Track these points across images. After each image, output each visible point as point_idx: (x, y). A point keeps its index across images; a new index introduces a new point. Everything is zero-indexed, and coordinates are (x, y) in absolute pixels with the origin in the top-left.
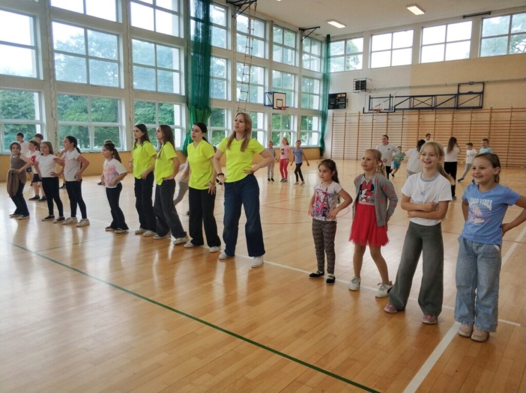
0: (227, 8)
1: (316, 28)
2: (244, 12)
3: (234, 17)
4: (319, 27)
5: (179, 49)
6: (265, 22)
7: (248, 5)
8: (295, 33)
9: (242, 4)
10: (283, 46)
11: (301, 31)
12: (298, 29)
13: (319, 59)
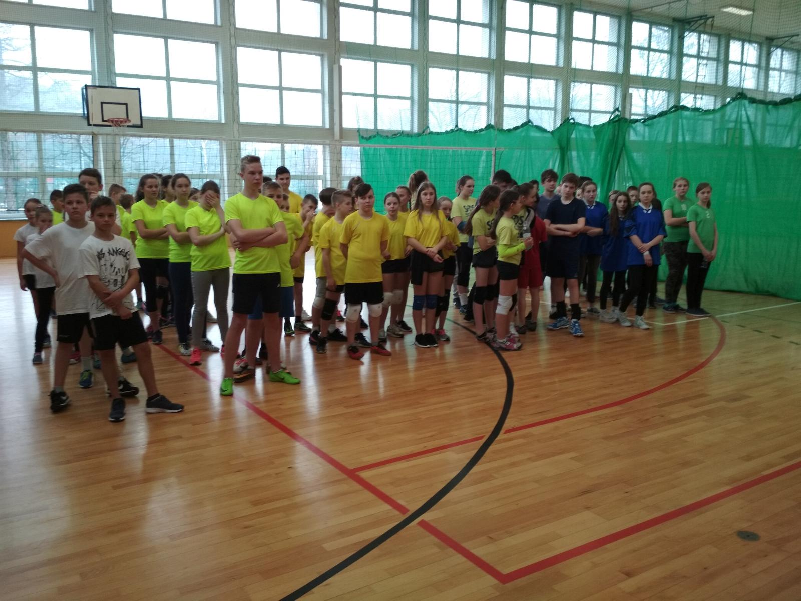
0: (672, 27)
1: (793, 36)
2: (698, 29)
3: (682, 38)
4: (798, 35)
5: (616, 86)
6: (719, 36)
7: (703, 21)
8: (760, 44)
9: (697, 20)
10: (742, 63)
11: (768, 41)
12: (764, 39)
13: (794, 76)
